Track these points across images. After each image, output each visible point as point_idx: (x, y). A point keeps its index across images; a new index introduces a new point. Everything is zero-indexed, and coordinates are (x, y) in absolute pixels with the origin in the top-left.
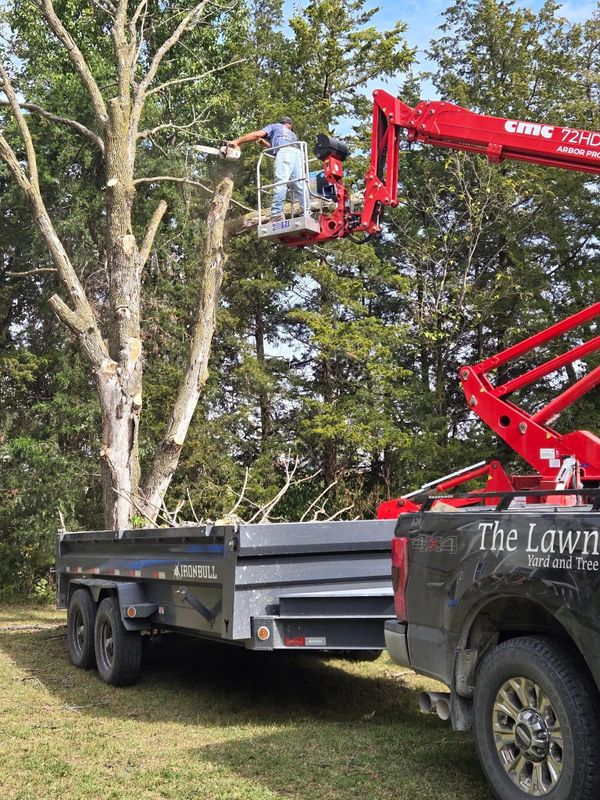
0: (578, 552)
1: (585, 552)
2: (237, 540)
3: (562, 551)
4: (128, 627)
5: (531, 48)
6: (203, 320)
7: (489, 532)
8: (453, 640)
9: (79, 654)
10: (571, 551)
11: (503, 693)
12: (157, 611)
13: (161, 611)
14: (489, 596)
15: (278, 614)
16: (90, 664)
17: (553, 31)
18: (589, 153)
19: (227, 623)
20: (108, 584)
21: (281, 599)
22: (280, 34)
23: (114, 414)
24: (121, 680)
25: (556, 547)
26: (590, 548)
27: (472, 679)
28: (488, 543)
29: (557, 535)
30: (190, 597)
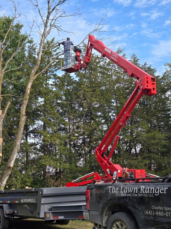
0: (133, 192)
1: (134, 192)
2: (42, 192)
3: (129, 192)
4: (6, 216)
5: (98, 65)
6: (19, 134)
7: (111, 189)
10: (131, 192)
11: (115, 225)
12: (14, 212)
13: (16, 212)
14: (111, 203)
15: (51, 211)
19: (38, 213)
21: (52, 207)
22: (35, 56)
25: (128, 191)
26: (135, 192)
27: (106, 223)
28: (111, 191)
29: (128, 189)
30: (28, 207)
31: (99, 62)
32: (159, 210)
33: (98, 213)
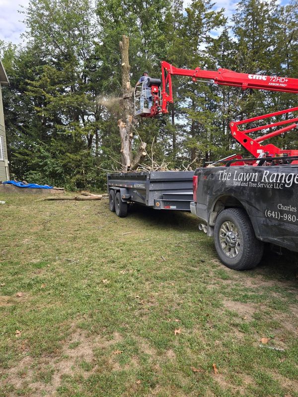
1: (252, 180)
2: (150, 176)
3: (245, 180)
4: (123, 201)
5: (266, 16)
7: (222, 174)
8: (209, 208)
9: (112, 208)
10: (248, 180)
11: (223, 226)
13: (132, 197)
14: (220, 195)
15: (162, 199)
16: (114, 211)
17: (275, 9)
18: (280, 85)
19: (147, 201)
20: (118, 188)
21: (163, 194)
23: (124, 139)
24: (122, 216)
25: (243, 179)
26: (254, 180)
27: (215, 221)
28: (222, 178)
29: (244, 175)
30: (137, 193)
31: (267, 11)
32: (288, 212)
33: (205, 207)
